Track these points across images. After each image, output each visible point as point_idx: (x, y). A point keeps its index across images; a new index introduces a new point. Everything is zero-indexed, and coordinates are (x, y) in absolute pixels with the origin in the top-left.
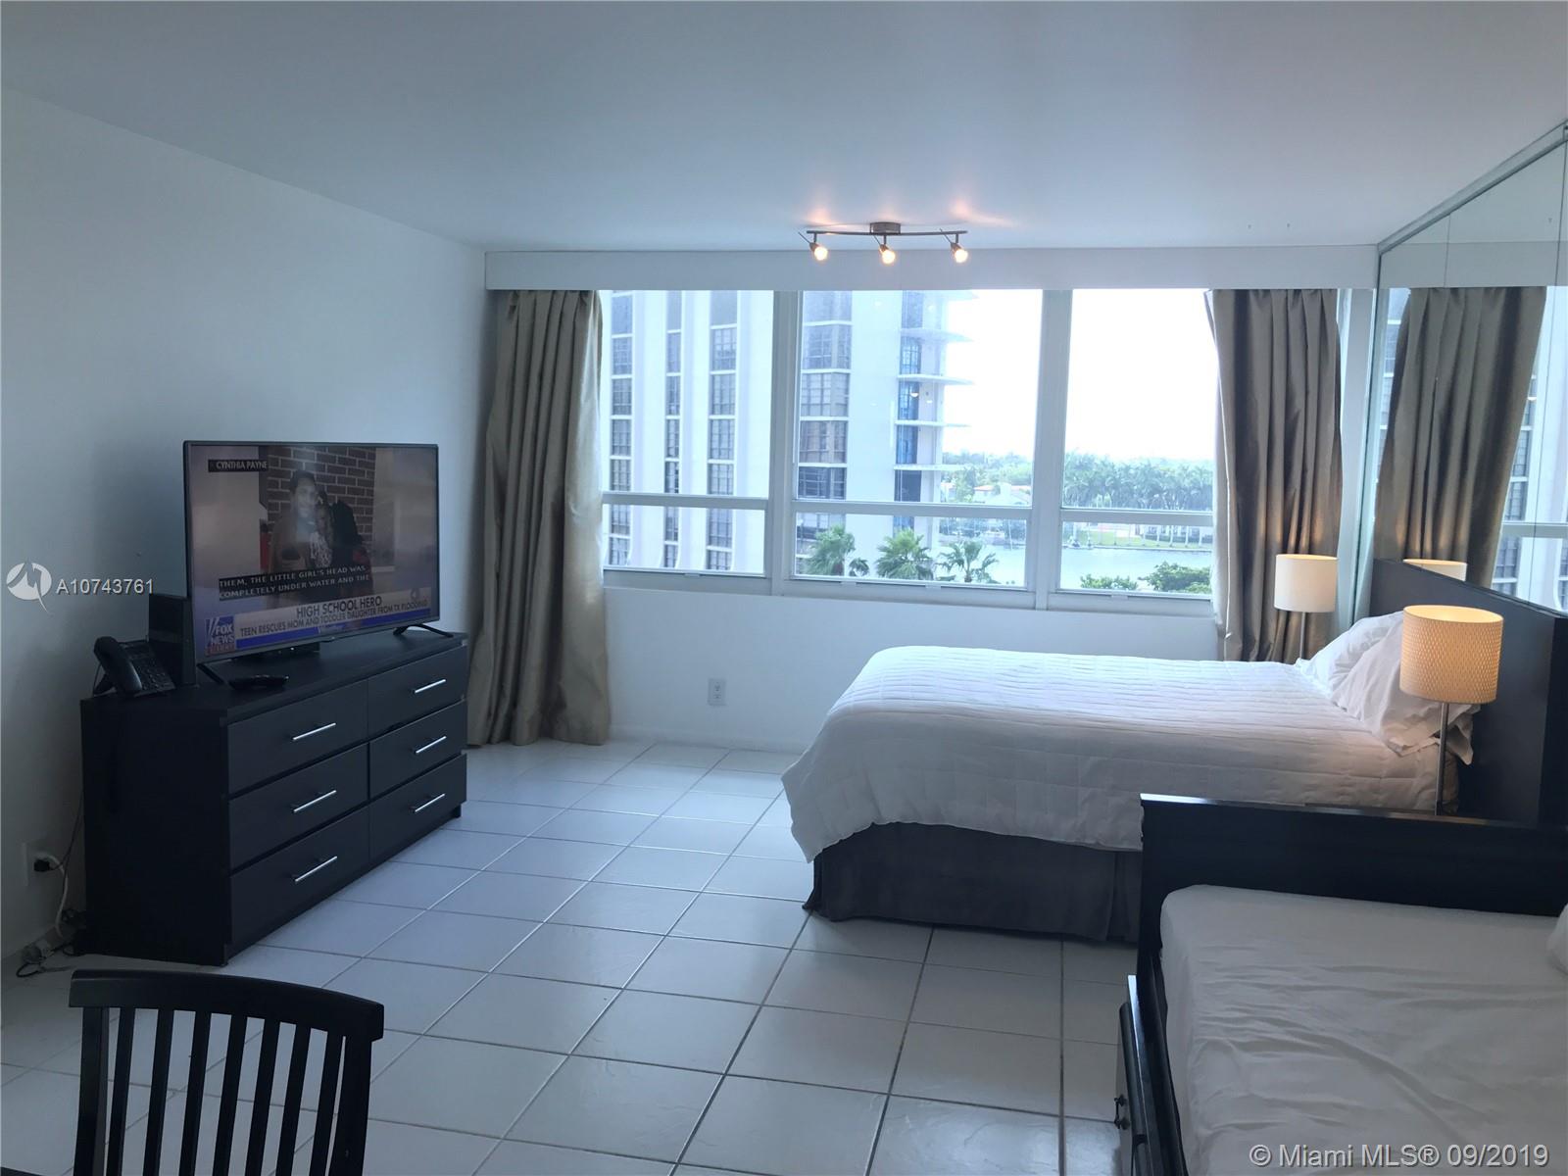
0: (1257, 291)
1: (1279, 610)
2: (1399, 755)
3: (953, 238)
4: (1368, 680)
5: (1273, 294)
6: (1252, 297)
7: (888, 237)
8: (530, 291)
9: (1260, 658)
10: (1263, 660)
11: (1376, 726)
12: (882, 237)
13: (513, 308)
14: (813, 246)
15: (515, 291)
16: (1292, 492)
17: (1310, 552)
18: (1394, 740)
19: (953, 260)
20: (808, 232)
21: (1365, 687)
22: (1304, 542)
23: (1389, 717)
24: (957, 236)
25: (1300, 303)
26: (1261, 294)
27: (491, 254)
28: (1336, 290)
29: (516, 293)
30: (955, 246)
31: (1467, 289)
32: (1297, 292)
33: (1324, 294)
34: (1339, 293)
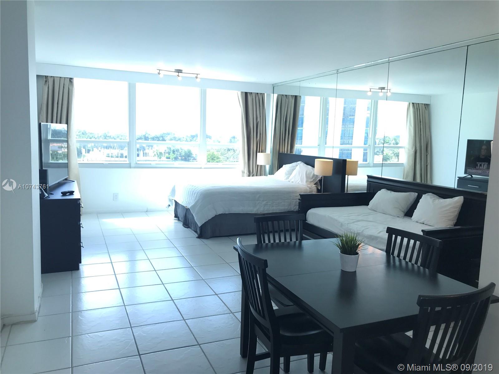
0: (249, 93)
2: (310, 188)
5: (253, 94)
7: (179, 73)
8: (51, 76)
11: (305, 183)
14: (159, 73)
16: (258, 139)
18: (309, 186)
19: (197, 81)
20: (157, 70)
22: (261, 149)
23: (307, 181)
24: (197, 75)
25: (258, 96)
28: (264, 94)
29: (46, 77)
31: (288, 95)
32: (257, 93)
33: (262, 95)
34: (266, 94)
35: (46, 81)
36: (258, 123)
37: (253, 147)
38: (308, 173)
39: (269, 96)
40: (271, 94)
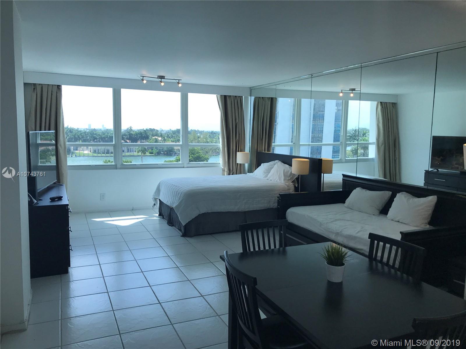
0: (228, 95)
2: (288, 186)
3: (178, 81)
4: (277, 174)
5: (231, 97)
6: (227, 97)
7: (162, 79)
8: (40, 84)
11: (283, 181)
12: (160, 79)
14: (143, 80)
15: (34, 84)
16: (237, 139)
17: (241, 151)
18: (287, 184)
19: (179, 86)
20: (141, 76)
21: (277, 175)
23: (284, 180)
25: (236, 99)
27: (25, 72)
28: (242, 97)
30: (179, 83)
32: (236, 96)
33: (241, 97)
34: (243, 97)
35: (35, 88)
36: (237, 123)
37: (233, 146)
38: (285, 171)
39: (246, 98)
40: (248, 97)
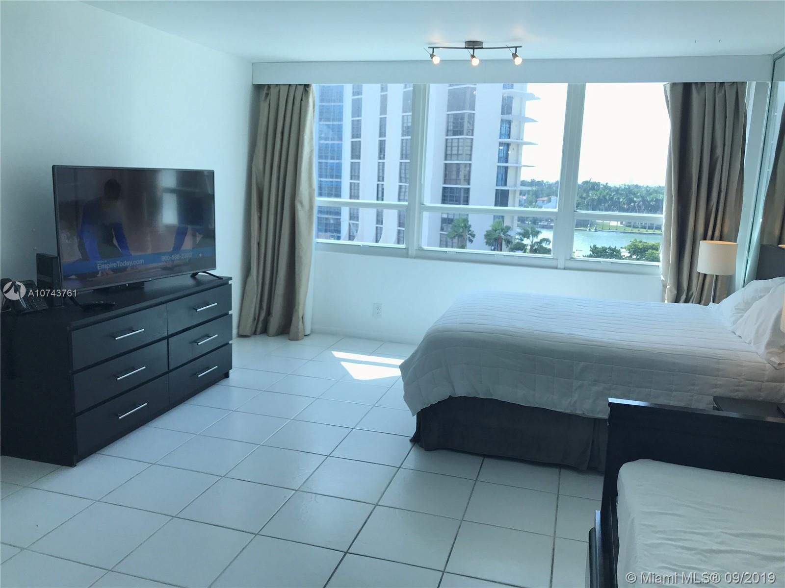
0: (696, 84)
1: (700, 273)
3: (513, 50)
4: (757, 321)
5: (706, 85)
6: (694, 87)
7: (475, 50)
8: (277, 85)
9: (687, 301)
10: (688, 303)
12: (472, 50)
13: (267, 95)
14: (432, 56)
15: (268, 85)
16: (712, 203)
17: (720, 240)
19: (515, 65)
20: (429, 48)
21: (755, 324)
22: (717, 233)
24: (516, 49)
25: (723, 92)
26: (699, 85)
27: (256, 65)
29: (269, 86)
30: (515, 55)
33: (739, 87)
34: (748, 84)
36: (716, 160)
37: (696, 224)
